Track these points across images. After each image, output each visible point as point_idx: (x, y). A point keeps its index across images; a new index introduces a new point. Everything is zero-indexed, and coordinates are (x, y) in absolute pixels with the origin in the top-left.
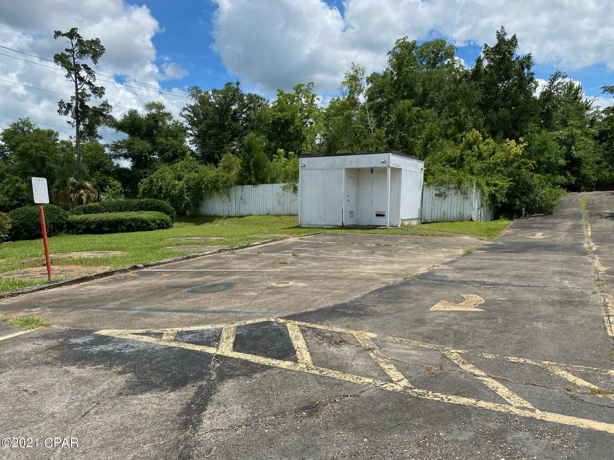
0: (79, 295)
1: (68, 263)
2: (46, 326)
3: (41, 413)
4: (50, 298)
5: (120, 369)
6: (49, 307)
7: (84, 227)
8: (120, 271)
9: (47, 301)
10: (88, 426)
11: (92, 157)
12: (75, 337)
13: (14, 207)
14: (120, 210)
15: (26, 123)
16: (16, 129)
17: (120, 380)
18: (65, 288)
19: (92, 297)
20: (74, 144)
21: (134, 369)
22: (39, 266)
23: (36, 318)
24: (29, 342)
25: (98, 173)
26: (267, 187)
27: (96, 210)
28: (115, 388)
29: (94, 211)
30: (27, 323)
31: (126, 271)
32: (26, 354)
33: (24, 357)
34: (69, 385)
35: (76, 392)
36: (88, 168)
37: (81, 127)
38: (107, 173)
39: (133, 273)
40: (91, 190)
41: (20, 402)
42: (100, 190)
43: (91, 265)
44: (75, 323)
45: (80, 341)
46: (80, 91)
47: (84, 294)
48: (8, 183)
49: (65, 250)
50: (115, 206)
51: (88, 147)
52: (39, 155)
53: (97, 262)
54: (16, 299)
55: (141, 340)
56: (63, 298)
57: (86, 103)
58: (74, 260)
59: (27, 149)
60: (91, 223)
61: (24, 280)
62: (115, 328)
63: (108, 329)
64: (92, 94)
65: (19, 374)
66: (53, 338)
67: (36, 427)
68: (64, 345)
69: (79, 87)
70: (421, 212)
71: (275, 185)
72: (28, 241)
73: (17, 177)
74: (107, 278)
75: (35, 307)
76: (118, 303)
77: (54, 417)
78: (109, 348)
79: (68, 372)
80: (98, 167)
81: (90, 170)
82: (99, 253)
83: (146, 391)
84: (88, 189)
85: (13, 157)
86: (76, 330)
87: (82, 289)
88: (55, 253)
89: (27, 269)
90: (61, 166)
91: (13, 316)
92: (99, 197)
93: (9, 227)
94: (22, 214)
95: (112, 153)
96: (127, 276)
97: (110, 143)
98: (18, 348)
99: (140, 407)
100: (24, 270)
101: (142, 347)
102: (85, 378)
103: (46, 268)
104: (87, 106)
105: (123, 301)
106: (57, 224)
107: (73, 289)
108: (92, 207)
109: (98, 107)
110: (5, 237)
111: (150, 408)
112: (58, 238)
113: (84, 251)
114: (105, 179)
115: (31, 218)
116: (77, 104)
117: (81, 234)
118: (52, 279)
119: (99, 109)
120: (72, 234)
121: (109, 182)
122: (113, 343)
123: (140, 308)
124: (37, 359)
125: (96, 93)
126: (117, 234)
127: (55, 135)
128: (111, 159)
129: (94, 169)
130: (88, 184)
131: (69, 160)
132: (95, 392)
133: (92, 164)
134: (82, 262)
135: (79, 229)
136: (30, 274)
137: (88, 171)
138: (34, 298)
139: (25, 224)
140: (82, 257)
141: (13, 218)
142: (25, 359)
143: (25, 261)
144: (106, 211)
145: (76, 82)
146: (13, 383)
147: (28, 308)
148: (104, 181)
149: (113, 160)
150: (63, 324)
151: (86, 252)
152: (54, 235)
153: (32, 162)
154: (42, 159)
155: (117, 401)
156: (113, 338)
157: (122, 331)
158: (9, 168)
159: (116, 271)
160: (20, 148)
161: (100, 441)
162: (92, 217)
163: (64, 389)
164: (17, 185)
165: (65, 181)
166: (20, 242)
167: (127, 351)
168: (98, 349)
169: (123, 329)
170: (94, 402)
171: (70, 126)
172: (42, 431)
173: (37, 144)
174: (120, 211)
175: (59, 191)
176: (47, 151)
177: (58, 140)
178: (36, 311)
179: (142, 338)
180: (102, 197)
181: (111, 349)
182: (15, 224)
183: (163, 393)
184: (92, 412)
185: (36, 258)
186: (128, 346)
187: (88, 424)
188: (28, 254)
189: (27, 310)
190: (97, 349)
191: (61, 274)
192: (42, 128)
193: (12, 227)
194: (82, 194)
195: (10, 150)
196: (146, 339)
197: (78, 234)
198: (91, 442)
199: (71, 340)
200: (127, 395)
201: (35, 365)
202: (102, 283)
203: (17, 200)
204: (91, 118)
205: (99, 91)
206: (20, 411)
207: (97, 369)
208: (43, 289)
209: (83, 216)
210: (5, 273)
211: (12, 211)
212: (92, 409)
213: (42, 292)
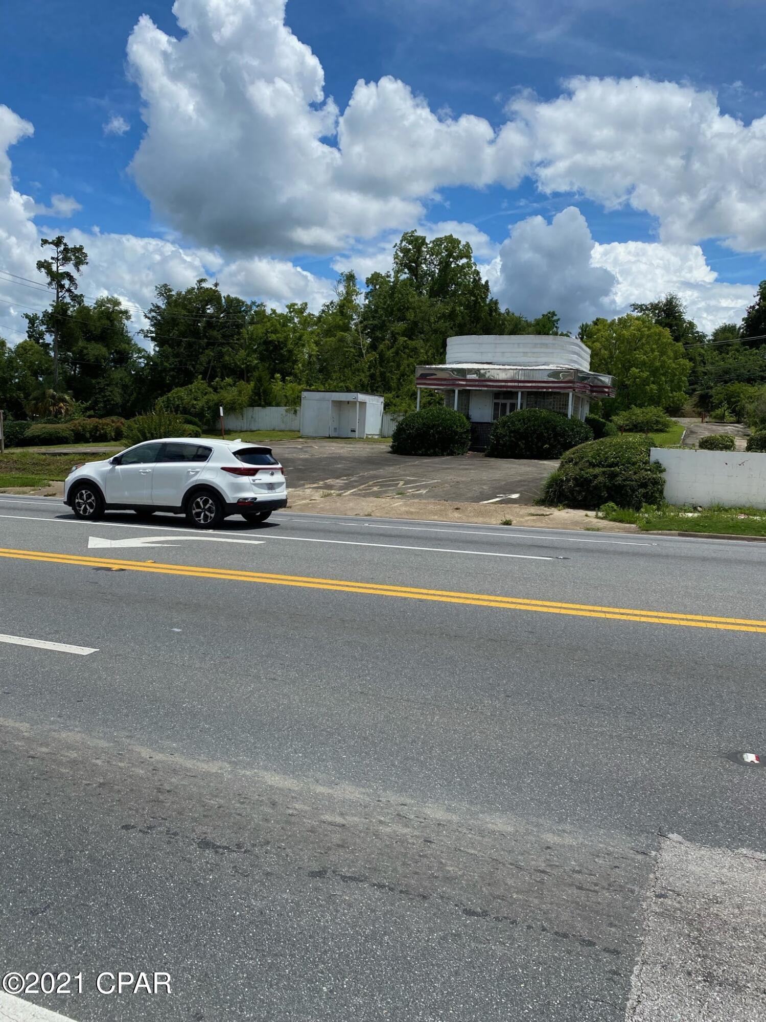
26: (274, 409)
46: (60, 299)
64: (71, 302)
69: (60, 294)
70: (381, 430)
71: (279, 408)
104: (66, 314)
125: (75, 300)
145: (57, 290)
175: (37, 403)
194: (61, 408)
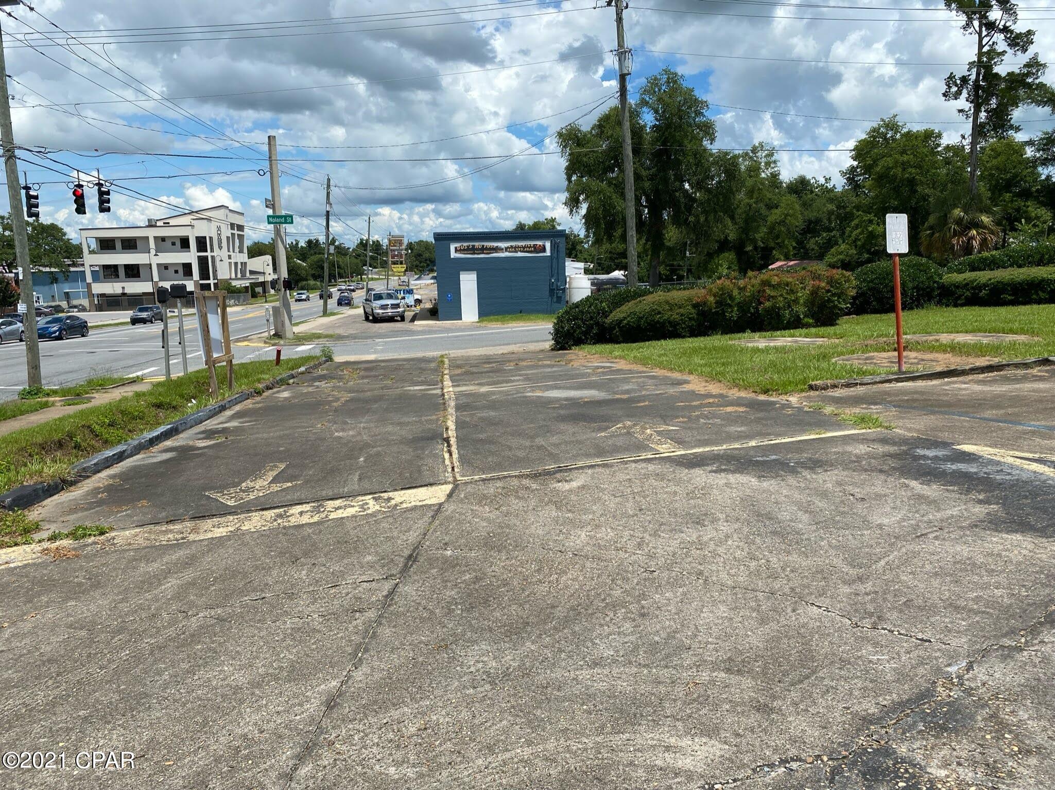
0: (939, 395)
1: (932, 349)
2: (887, 428)
3: (868, 521)
4: (897, 395)
5: (981, 497)
6: (895, 406)
7: (968, 293)
8: (1017, 366)
9: (894, 398)
10: (923, 548)
11: (998, 168)
12: (923, 448)
13: (862, 264)
14: (1040, 263)
15: (892, 125)
16: (874, 137)
17: (980, 511)
18: (920, 384)
19: (960, 400)
20: (968, 149)
21: (1004, 502)
22: (888, 351)
23: (875, 416)
24: (862, 443)
25: (1008, 196)
27: (992, 264)
28: (968, 518)
29: (989, 265)
30: (862, 420)
31: (1026, 366)
32: (856, 456)
33: (854, 459)
34: (905, 499)
35: (914, 510)
36: (989, 190)
37: (983, 115)
38: (1026, 194)
39: (1039, 371)
40: (989, 229)
41: (845, 504)
42: (1008, 228)
43: (968, 354)
44: (927, 431)
45: (930, 453)
46: (985, 49)
47: (949, 394)
48: (857, 227)
49: (929, 330)
50: (1029, 256)
51: (992, 150)
52: (907, 175)
53: (980, 350)
54: (852, 391)
55: (1026, 466)
56: (915, 396)
57: (997, 69)
58: (941, 345)
59: (889, 168)
60: (980, 287)
61: (865, 367)
62: (986, 445)
63: (976, 445)
64: (1007, 49)
65: (846, 476)
66: (894, 444)
67: (859, 533)
68: (907, 454)
69: (985, 41)
72: (879, 315)
73: (871, 216)
74: (990, 374)
75: (875, 404)
76: (1002, 412)
77: (881, 529)
78: (972, 469)
79: (907, 486)
80: (1008, 185)
81: (993, 193)
82: (987, 336)
83: (1016, 531)
84: (985, 227)
85: (868, 184)
86: (927, 440)
87: (946, 388)
88: (914, 333)
89: (872, 354)
90: (941, 192)
91: (847, 411)
92: (1004, 241)
93: (853, 293)
94: (872, 272)
95: (1038, 155)
96: (1027, 374)
97: (1036, 135)
98: (849, 448)
99: (1001, 547)
100: (867, 355)
101: (1024, 476)
102: (928, 497)
103: (896, 354)
104: (997, 74)
105: (1010, 411)
106: (923, 289)
107: (933, 385)
108: (986, 259)
109: (1017, 71)
110: (846, 308)
111: (1016, 552)
112: (922, 312)
113: (961, 332)
114: (1019, 208)
115: (885, 280)
116: (978, 74)
117: (962, 305)
118: (904, 369)
119: (1019, 75)
120: (947, 306)
121: (1026, 212)
122: (979, 464)
123: (1038, 423)
124: (869, 464)
125: (1017, 44)
126: (1028, 307)
127: (936, 137)
128: (1035, 167)
129: (1000, 191)
130: (985, 219)
131: (956, 179)
132: (939, 515)
133: (997, 181)
134: (954, 348)
135: (959, 297)
136: (875, 361)
137: (989, 194)
138: (876, 392)
139: (875, 288)
140: (956, 341)
141: (859, 280)
142: (855, 462)
143: (869, 342)
144: (1012, 266)
145: (980, 34)
146: (839, 484)
147: (866, 404)
148: (1018, 210)
149: (1040, 169)
150: (909, 430)
151: (965, 334)
152: (917, 307)
153: (894, 189)
154: (912, 182)
155: (968, 533)
156: (980, 457)
157: (998, 450)
158: (860, 202)
159: (1008, 365)
160: (878, 169)
161: (935, 567)
162: (984, 276)
163: (898, 502)
164: (870, 229)
165: (946, 215)
166: (866, 317)
167: (998, 477)
168: (954, 467)
169: (1000, 448)
170: (935, 526)
171: (962, 117)
172: (866, 538)
173: (905, 158)
174: (1038, 265)
175: (933, 234)
176: (920, 167)
177: (939, 145)
178: (877, 409)
179: (1029, 464)
180: (1011, 240)
181: (974, 470)
182: (861, 288)
183: (1044, 540)
184: (931, 536)
185: (885, 339)
186: (1002, 470)
187: (923, 546)
188: (875, 334)
189: (864, 406)
190: (951, 467)
191: (918, 364)
192: (916, 128)
193: (857, 293)
194: (973, 238)
195: (864, 174)
196: (1035, 466)
197: (956, 306)
198: (923, 565)
199: (918, 451)
200: (984, 529)
201: (866, 470)
202: (980, 381)
203: (869, 252)
204: (1001, 95)
205: (1020, 41)
206: (843, 513)
207: (947, 490)
208: (889, 381)
209: (969, 275)
210: (842, 357)
211: (859, 269)
212: (932, 532)
213: (887, 385)
